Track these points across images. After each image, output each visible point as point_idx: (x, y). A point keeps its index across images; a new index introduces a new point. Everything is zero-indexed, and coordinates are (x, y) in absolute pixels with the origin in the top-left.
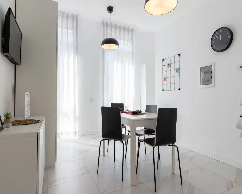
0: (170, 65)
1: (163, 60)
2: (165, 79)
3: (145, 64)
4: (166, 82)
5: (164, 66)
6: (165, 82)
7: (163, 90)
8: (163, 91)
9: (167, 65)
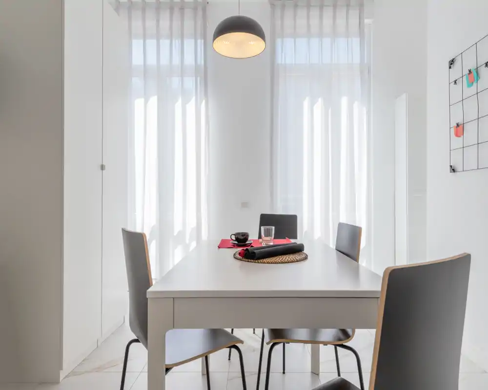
0: (474, 73)
1: (452, 62)
2: (459, 129)
3: (404, 96)
4: (461, 138)
5: (455, 82)
6: (457, 142)
7: (453, 170)
8: (453, 174)
9: (465, 78)
